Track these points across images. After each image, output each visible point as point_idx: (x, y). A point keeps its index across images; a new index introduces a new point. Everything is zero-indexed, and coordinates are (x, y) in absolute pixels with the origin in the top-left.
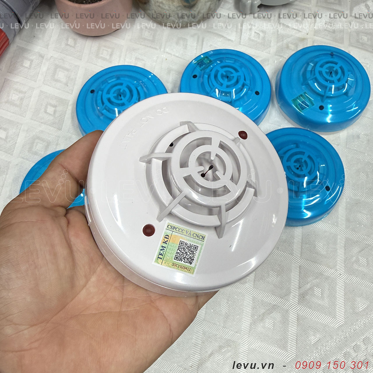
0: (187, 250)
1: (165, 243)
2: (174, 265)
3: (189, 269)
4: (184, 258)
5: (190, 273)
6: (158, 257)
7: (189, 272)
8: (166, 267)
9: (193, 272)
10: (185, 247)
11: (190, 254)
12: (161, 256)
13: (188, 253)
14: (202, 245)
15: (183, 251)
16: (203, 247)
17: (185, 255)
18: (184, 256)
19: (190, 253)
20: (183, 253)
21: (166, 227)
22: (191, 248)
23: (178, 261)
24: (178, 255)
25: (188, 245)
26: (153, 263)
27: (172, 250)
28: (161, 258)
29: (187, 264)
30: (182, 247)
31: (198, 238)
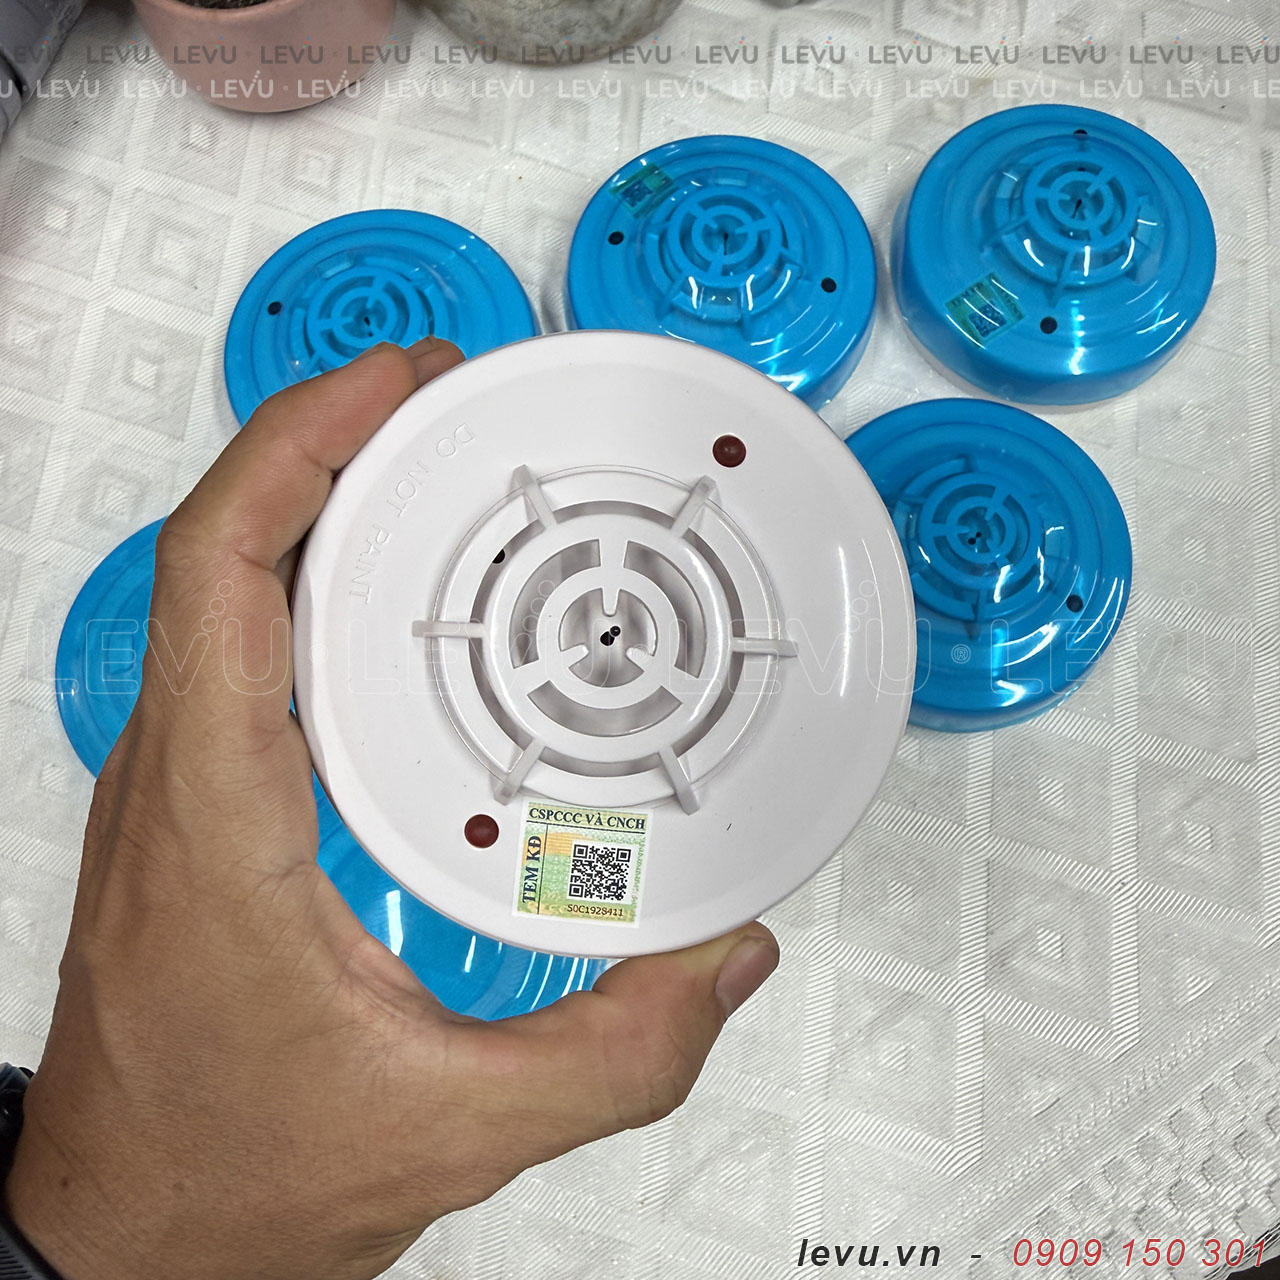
0: (599, 864)
1: (533, 857)
2: (571, 908)
3: (618, 912)
4: (597, 886)
5: (624, 920)
6: (525, 898)
7: (619, 919)
8: (554, 918)
9: (633, 915)
10: (592, 859)
11: (612, 874)
12: (530, 894)
13: (606, 874)
14: (641, 844)
15: (589, 872)
16: (646, 849)
17: (598, 879)
18: (595, 883)
19: (612, 870)
20: (591, 875)
21: (525, 816)
22: (611, 859)
23: (583, 898)
24: (578, 883)
25: (599, 852)
26: (515, 913)
27: (558, 872)
28: (533, 899)
29: (608, 900)
30: (584, 860)
31: (626, 829)
